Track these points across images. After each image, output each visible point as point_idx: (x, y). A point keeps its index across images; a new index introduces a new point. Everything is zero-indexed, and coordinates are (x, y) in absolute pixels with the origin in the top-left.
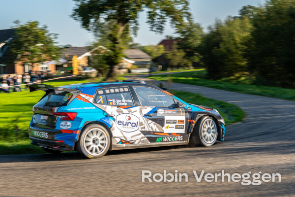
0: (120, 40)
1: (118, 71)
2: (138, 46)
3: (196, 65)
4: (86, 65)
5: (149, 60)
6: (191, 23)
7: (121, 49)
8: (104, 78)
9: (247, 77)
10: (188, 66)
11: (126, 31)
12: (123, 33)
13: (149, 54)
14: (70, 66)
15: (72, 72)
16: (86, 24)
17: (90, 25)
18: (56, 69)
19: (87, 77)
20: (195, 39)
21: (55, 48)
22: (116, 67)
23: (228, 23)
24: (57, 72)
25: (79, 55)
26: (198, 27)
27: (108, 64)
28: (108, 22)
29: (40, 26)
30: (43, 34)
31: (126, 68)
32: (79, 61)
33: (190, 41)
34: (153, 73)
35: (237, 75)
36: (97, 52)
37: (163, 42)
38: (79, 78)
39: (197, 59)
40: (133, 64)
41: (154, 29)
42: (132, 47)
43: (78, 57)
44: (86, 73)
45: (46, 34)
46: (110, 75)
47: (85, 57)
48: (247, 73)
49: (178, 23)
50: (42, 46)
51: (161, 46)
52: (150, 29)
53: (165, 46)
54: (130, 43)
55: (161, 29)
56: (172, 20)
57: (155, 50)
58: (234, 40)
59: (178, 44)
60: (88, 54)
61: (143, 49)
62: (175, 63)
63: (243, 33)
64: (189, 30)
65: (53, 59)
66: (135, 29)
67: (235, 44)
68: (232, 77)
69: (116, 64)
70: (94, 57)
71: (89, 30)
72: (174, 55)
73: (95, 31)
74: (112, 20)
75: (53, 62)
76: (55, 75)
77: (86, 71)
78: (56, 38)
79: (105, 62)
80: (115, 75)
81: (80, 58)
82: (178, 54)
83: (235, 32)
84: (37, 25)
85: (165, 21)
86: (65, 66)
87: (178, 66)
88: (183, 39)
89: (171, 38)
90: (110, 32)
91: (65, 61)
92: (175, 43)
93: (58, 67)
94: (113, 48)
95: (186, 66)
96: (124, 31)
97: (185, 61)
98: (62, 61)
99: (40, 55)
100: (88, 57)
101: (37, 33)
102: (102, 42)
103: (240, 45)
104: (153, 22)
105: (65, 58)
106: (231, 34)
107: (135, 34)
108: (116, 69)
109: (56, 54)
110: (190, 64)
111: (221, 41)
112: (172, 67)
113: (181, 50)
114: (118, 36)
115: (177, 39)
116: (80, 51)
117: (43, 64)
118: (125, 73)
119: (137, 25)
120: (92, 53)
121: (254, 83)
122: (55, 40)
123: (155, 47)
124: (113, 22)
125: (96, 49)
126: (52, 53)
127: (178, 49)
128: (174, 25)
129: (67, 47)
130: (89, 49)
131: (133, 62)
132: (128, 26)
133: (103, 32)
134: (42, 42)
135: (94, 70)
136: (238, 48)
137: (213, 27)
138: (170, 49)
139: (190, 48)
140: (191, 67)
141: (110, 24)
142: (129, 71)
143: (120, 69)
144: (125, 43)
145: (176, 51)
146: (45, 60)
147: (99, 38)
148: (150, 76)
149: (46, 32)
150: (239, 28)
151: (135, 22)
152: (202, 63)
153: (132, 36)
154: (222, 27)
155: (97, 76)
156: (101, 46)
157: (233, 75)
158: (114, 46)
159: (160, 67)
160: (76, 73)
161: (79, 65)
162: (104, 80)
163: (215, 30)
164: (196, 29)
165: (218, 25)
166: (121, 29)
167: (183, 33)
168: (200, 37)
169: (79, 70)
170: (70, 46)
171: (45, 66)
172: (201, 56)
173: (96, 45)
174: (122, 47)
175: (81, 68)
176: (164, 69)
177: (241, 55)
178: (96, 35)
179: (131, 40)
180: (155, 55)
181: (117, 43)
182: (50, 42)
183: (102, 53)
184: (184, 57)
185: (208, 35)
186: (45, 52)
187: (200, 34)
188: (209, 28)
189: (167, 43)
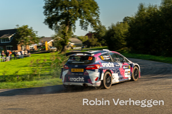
0: (67, 34)
1: (67, 48)
2: (76, 37)
3: (103, 45)
4: (52, 46)
5: (81, 43)
6: (100, 26)
7: (68, 38)
8: (60, 51)
9: (127, 50)
10: (99, 45)
11: (70, 29)
12: (69, 31)
13: (81, 40)
14: (44, 46)
15: (45, 49)
16: (51, 27)
17: (53, 27)
18: (37, 48)
19: (52, 51)
20: (103, 33)
21: (37, 38)
22: (66, 46)
23: (118, 25)
24: (38, 49)
25: (48, 41)
26: (104, 27)
27: (62, 45)
28: (62, 25)
29: (29, 28)
30: (31, 31)
31: (71, 47)
32: (48, 44)
33: (100, 34)
34: (83, 49)
35: (122, 49)
36: (57, 39)
37: (87, 35)
38: (48, 52)
39: (103, 42)
40: (74, 45)
41: (83, 28)
42: (73, 37)
43: (47, 42)
44: (52, 50)
45: (32, 31)
46: (63, 50)
47: (51, 42)
48: (126, 48)
49: (94, 25)
50: (30, 37)
51: (87, 36)
52: (81, 28)
53: (88, 36)
54: (72, 35)
55: (86, 28)
56: (91, 24)
57: (84, 38)
58: (120, 33)
59: (94, 35)
60: (52, 41)
61: (78, 38)
62: (93, 44)
63: (125, 30)
64: (100, 29)
65: (36, 43)
66: (74, 29)
67: (121, 35)
68: (120, 50)
69: (66, 45)
70: (55, 42)
71: (52, 29)
72: (93, 40)
73: (55, 30)
74: (64, 24)
75: (36, 45)
76: (37, 50)
77: (52, 49)
78: (37, 33)
79: (60, 44)
80: (65, 50)
81: (49, 42)
82: (95, 40)
83: (121, 29)
84: (27, 27)
85: (88, 25)
86: (42, 46)
87: (95, 46)
88: (97, 33)
89: (91, 32)
90: (62, 30)
91: (41, 44)
92: (93, 35)
93: (38, 47)
94: (64, 38)
95: (98, 45)
96: (69, 29)
97: (98, 43)
98: (40, 44)
99: (29, 42)
100: (53, 42)
101: (27, 31)
102: (59, 35)
103: (123, 35)
104: (83, 25)
105: (41, 43)
106: (119, 30)
107: (74, 31)
108: (66, 47)
109: (37, 41)
110: (100, 44)
111: (115, 33)
112: (92, 46)
113: (96, 38)
114: (66, 32)
115: (94, 33)
116: (48, 39)
117: (31, 45)
118: (70, 49)
119: (75, 27)
120: (54, 40)
121: (130, 52)
122: (37, 34)
123: (84, 37)
124: (64, 25)
125: (56, 38)
126: (35, 40)
127: (95, 37)
128: (92, 27)
129: (43, 37)
130: (53, 38)
131: (73, 44)
132: (71, 27)
133: (59, 30)
134: (30, 35)
135: (55, 48)
136: (122, 36)
137: (111, 27)
138: (91, 37)
139: (100, 37)
140: (101, 46)
141: (62, 26)
142: (72, 48)
143: (68, 47)
144: (70, 35)
145: (93, 38)
146: (32, 44)
147: (58, 33)
148: (82, 50)
149: (32, 30)
150: (123, 27)
151: (74, 25)
152: (106, 44)
153: (73, 32)
154: (114, 27)
155: (57, 51)
156: (58, 37)
157: (120, 49)
158: (64, 37)
159: (86, 46)
160: (47, 49)
161: (48, 46)
162: (60, 52)
163: (111, 29)
164: (102, 28)
165: (113, 26)
166: (67, 28)
167: (97, 30)
168: (105, 32)
169: (48, 48)
170: (44, 37)
171: (32, 46)
172: (105, 41)
173: (56, 36)
174: (68, 37)
175: (49, 47)
176: (88, 47)
177: (123, 39)
178: (56, 32)
179: (73, 34)
180: (84, 41)
181: (66, 35)
182: (34, 35)
183: (59, 40)
184: (97, 41)
185: (108, 31)
186: (32, 40)
187: (105, 30)
188: (109, 27)
189: (89, 35)
